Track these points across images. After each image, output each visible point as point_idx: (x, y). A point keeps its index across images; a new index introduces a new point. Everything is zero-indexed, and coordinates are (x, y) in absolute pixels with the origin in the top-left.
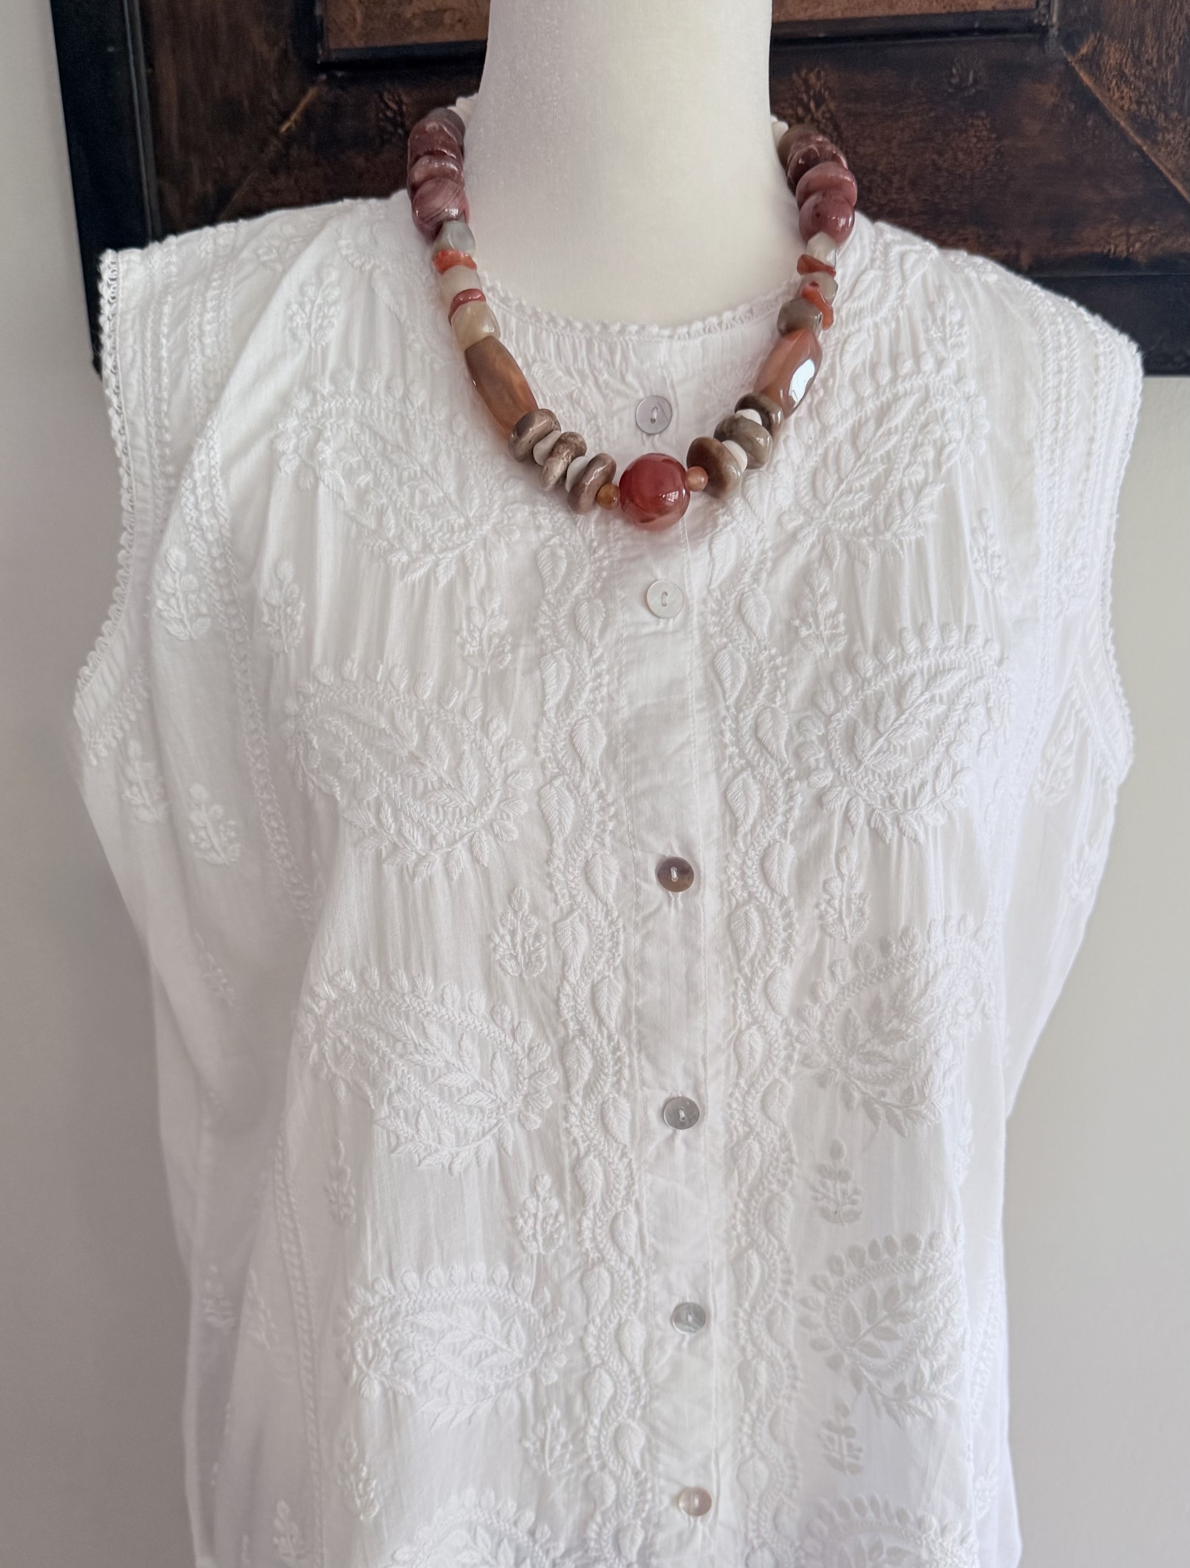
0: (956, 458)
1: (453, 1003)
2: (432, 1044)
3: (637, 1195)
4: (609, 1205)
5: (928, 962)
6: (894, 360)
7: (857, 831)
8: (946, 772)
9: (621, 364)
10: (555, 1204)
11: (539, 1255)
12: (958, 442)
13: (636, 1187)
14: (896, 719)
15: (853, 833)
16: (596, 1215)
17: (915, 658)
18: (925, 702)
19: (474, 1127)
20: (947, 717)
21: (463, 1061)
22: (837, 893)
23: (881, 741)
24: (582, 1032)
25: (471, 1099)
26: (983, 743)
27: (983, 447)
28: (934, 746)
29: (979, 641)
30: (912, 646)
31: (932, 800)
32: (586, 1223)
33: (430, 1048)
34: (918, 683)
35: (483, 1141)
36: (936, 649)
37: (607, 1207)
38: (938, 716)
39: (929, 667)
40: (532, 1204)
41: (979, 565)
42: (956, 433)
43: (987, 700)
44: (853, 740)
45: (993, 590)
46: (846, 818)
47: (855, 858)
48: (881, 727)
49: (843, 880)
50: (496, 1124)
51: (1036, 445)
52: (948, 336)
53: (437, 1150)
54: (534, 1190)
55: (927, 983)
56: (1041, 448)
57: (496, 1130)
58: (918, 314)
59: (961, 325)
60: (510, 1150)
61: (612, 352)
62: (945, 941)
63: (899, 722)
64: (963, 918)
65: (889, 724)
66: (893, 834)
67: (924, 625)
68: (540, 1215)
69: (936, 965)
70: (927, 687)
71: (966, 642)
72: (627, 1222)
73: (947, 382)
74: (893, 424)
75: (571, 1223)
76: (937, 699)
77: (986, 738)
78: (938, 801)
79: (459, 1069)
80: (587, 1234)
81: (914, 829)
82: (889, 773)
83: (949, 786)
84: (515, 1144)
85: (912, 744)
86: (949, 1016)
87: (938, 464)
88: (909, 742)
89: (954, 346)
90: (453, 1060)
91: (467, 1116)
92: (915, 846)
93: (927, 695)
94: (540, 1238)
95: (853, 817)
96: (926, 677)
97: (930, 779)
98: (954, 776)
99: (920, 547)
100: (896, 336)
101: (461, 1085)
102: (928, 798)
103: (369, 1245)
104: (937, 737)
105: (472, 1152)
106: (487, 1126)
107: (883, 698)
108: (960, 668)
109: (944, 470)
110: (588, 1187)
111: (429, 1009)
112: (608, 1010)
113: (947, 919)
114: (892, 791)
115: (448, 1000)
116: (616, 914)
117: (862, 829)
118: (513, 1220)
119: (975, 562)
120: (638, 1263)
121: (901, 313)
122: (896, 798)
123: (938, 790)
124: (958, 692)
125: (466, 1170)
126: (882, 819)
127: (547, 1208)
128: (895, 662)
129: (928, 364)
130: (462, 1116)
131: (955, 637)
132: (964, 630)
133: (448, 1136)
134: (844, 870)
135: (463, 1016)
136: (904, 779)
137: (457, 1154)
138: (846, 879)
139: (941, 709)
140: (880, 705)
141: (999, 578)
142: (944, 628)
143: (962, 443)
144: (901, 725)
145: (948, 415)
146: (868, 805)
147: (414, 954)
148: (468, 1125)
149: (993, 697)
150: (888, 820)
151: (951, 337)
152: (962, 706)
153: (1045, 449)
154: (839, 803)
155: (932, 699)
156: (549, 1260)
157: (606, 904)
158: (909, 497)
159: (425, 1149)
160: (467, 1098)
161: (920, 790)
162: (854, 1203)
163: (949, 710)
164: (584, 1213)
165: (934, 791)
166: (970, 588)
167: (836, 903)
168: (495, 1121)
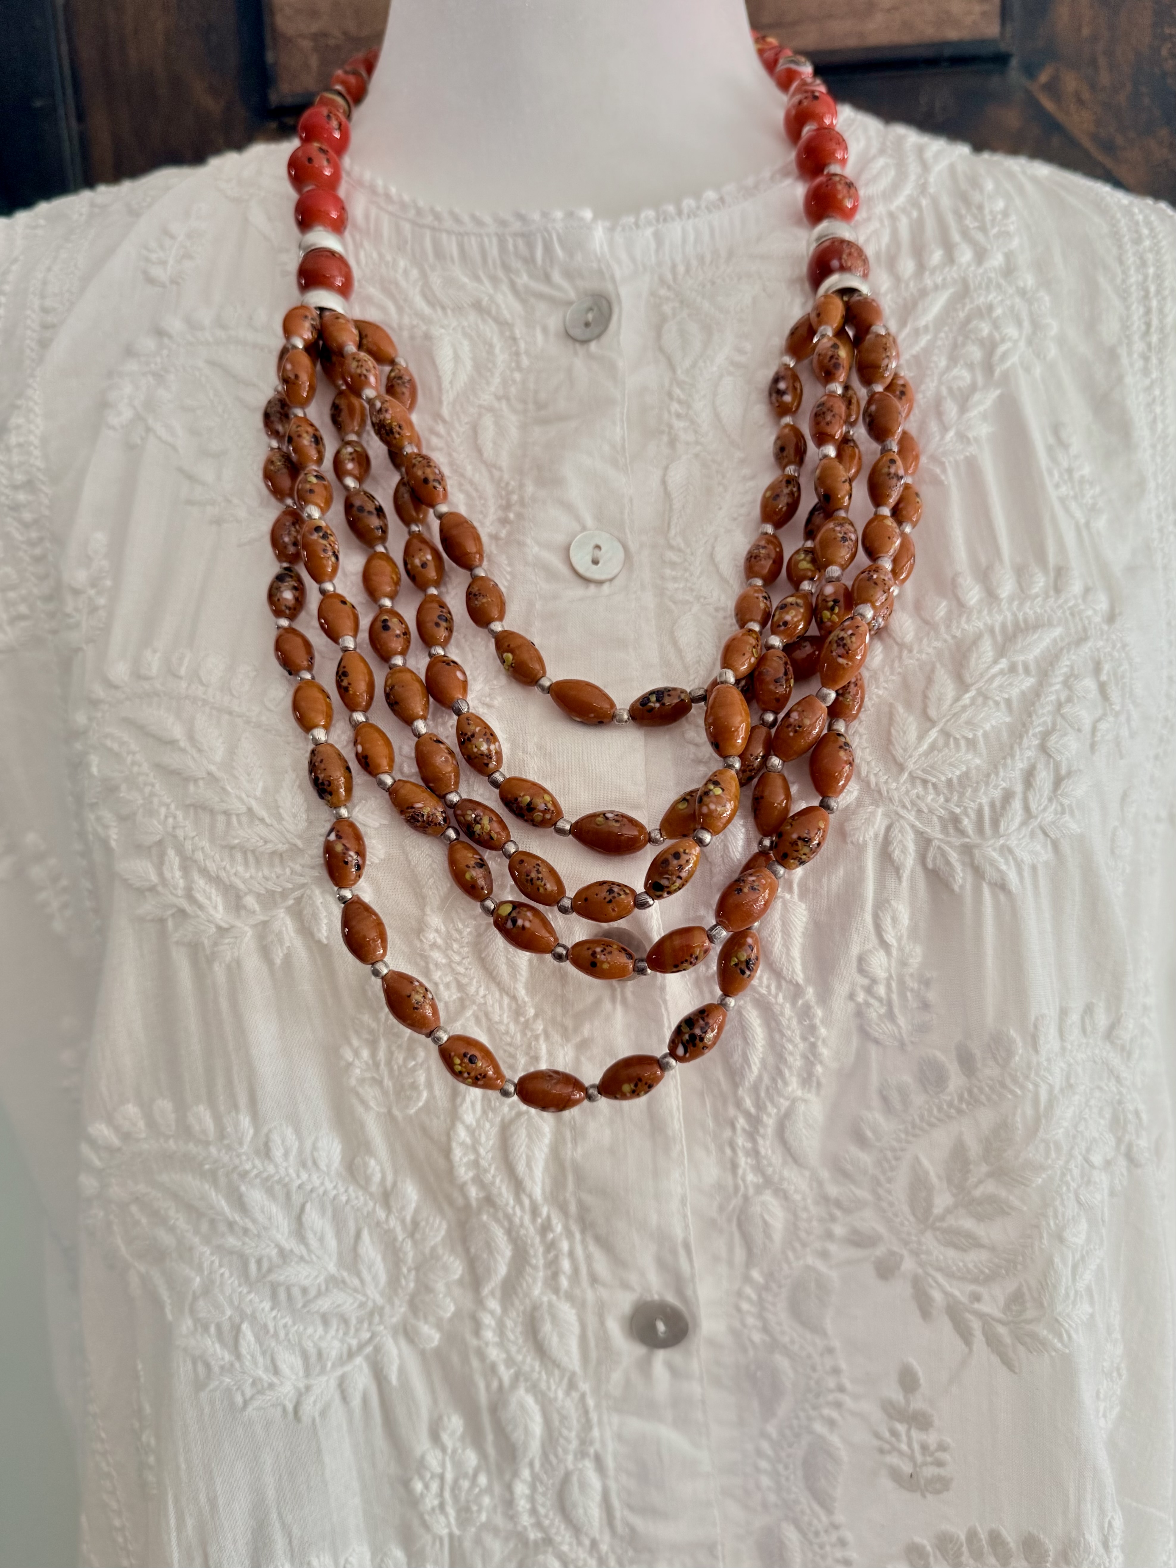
0: (1014, 359)
1: (286, 1154)
2: (254, 1221)
3: (597, 1445)
4: (554, 1460)
5: (1036, 1085)
6: (919, 252)
7: (906, 874)
8: (1044, 778)
9: (544, 260)
10: (471, 1458)
11: (451, 1536)
12: (1016, 342)
13: (596, 1433)
14: (957, 699)
15: (899, 878)
16: (535, 1477)
17: (980, 612)
18: (1002, 672)
19: (334, 1347)
20: (1038, 695)
21: (307, 1245)
22: (882, 974)
23: (934, 734)
24: (489, 1200)
25: (325, 1304)
26: (1099, 734)
27: (1053, 352)
28: (1021, 737)
29: (1076, 587)
30: (973, 595)
31: (1024, 823)
32: (521, 1489)
33: (250, 1225)
34: (987, 648)
35: (348, 1368)
36: (1011, 599)
37: (550, 1463)
38: (1023, 693)
39: (1004, 626)
40: (433, 1460)
41: (1064, 490)
42: (1011, 331)
43: (1097, 669)
44: (889, 733)
45: (1087, 524)
46: (885, 856)
47: (905, 919)
48: (932, 713)
49: (888, 953)
50: (371, 1339)
51: (1123, 351)
52: (989, 225)
53: (271, 1386)
54: (435, 1437)
55: (1037, 1120)
56: (1130, 354)
57: (369, 1349)
58: (946, 202)
59: (1005, 214)
60: (394, 1379)
61: (531, 246)
62: (1063, 1049)
63: (961, 703)
64: (1089, 1010)
65: (945, 707)
66: (964, 878)
67: (990, 567)
68: (449, 1476)
69: (1051, 1088)
70: (1001, 652)
71: (1058, 590)
72: (583, 1486)
73: (993, 275)
74: (922, 323)
75: (497, 1489)
76: (1020, 669)
77: (1103, 726)
78: (1034, 823)
79: (302, 1258)
80: (523, 1504)
81: (999, 871)
82: (949, 782)
83: (1050, 800)
84: (402, 1370)
85: (986, 735)
86: (1076, 1172)
87: (988, 368)
88: (980, 733)
89: (997, 236)
90: (290, 1244)
91: (320, 1330)
92: (1002, 897)
93: (1003, 664)
94: (451, 1511)
95: (897, 854)
96: (999, 638)
97: (1019, 788)
98: (1058, 781)
99: (972, 468)
100: (918, 228)
101: (306, 1283)
102: (1018, 820)
103: (174, 1535)
104: (1024, 725)
105: (333, 1383)
106: (354, 1343)
107: (933, 670)
108: (1050, 624)
109: (997, 373)
110: (518, 1436)
111: (248, 1166)
112: (529, 1165)
113: (1064, 1012)
114: (958, 810)
115: (278, 1153)
116: (531, 1012)
117: (913, 871)
118: (406, 1484)
119: (1057, 486)
120: (604, 1547)
121: (924, 202)
122: (966, 821)
123: (1033, 806)
124: (1050, 660)
125: (323, 1413)
126: (944, 854)
127: (458, 1465)
128: (949, 619)
129: (966, 255)
130: (310, 1330)
131: (1040, 582)
132: (1052, 574)
133: (289, 1362)
134: (890, 938)
135: (304, 1176)
136: (976, 790)
137: (308, 1388)
138: (894, 952)
139: (1029, 682)
140: (930, 681)
141: (1093, 510)
142: (1020, 571)
143: (1022, 344)
144: (964, 708)
145: (999, 311)
146: (919, 834)
147: (220, 1082)
148: (323, 1345)
149: (1107, 667)
150: (954, 857)
151: (993, 226)
152: (1061, 679)
153: (1135, 356)
154: (871, 833)
155: (1013, 669)
156: (467, 1544)
157: (514, 998)
158: (951, 409)
159: (254, 1384)
160: (320, 1302)
161: (1003, 807)
162: (940, 1464)
163: (1040, 684)
164: (515, 1474)
165: (1027, 808)
166: (1054, 519)
167: (881, 990)
168: (368, 1335)
